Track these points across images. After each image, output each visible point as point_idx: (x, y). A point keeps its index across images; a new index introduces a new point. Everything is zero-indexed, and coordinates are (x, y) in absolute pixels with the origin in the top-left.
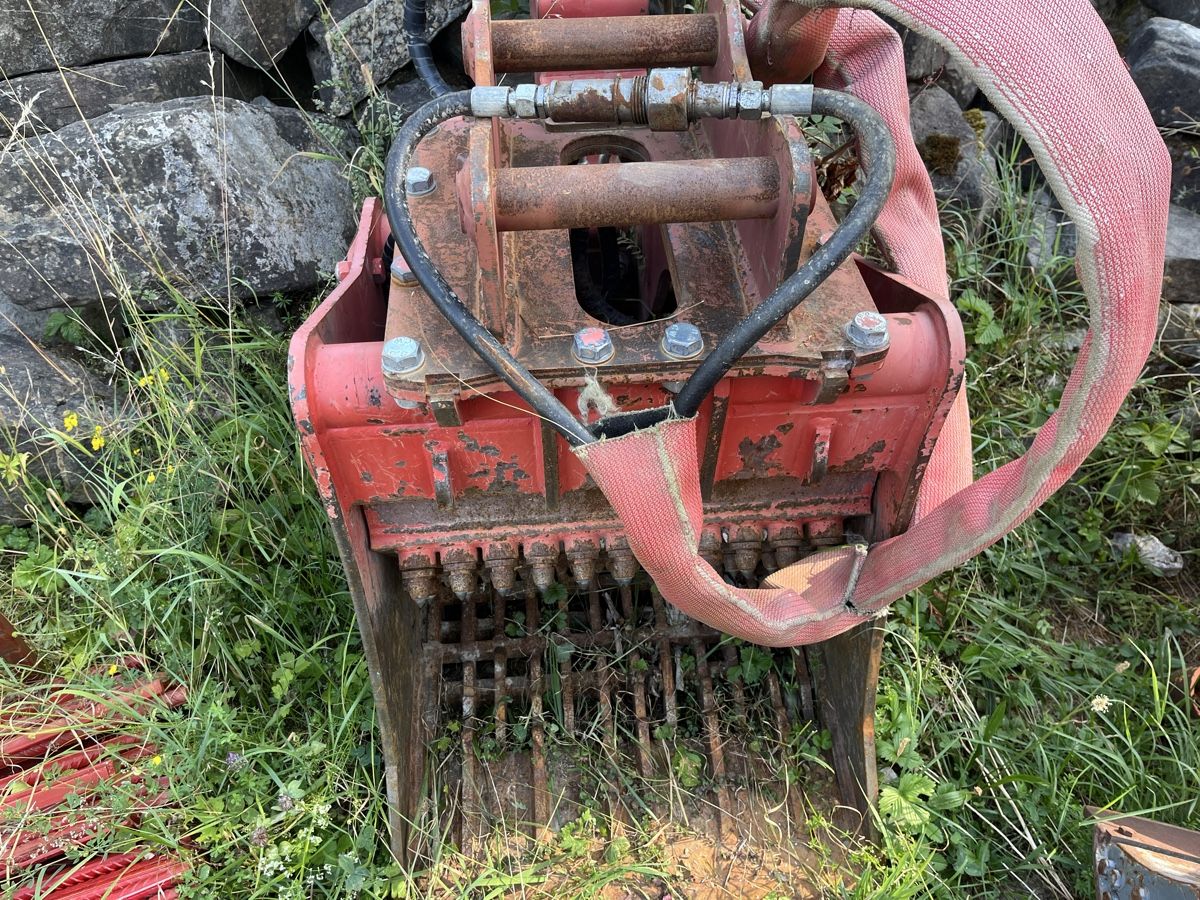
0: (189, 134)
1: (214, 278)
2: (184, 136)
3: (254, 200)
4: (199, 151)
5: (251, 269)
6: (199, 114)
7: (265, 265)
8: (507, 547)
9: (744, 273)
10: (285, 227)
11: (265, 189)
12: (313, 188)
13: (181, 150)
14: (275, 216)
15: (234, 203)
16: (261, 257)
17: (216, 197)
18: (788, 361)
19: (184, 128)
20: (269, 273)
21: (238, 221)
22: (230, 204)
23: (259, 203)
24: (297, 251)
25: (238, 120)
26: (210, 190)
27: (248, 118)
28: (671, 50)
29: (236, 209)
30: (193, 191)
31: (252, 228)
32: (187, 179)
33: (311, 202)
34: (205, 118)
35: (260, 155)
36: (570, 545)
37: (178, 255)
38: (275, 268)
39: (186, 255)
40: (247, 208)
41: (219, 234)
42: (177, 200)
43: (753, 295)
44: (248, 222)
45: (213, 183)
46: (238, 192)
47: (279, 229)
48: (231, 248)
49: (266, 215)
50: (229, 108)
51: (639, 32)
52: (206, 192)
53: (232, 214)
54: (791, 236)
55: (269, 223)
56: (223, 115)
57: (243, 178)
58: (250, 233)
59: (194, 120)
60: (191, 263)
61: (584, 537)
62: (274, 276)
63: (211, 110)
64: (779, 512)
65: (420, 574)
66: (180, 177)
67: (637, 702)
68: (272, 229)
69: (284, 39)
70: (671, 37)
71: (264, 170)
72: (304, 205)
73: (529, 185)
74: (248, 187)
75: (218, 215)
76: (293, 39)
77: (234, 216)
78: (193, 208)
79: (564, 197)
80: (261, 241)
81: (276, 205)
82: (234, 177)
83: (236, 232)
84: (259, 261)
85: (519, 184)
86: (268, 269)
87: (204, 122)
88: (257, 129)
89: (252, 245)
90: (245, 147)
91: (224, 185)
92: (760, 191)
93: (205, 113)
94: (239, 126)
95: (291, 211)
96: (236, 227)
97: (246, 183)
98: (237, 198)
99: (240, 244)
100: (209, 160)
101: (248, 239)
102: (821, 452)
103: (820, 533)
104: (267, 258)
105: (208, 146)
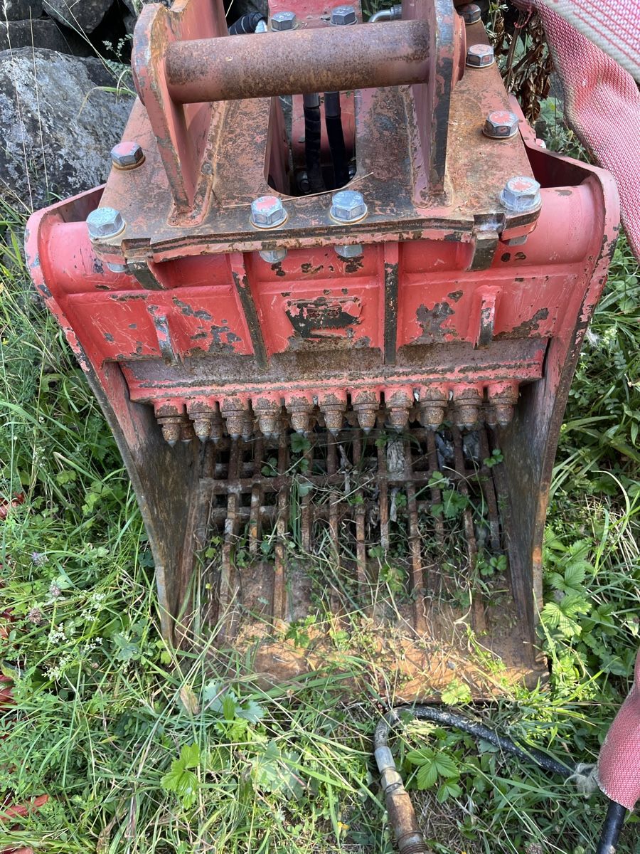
0: (9, 75)
1: (38, 194)
2: (6, 77)
3: (65, 129)
4: (17, 88)
6: (20, 61)
7: (75, 183)
8: (237, 401)
9: (416, 149)
10: (92, 153)
11: (76, 121)
12: (119, 123)
13: (4, 89)
14: (83, 144)
15: (47, 131)
16: (72, 176)
17: (33, 126)
18: (443, 224)
19: (6, 71)
20: (79, 189)
21: (51, 146)
22: (44, 132)
23: (70, 132)
24: (103, 172)
25: (54, 67)
26: (27, 121)
27: (63, 66)
29: (49, 136)
30: (16, 122)
31: (63, 152)
32: (10, 113)
33: (117, 134)
34: (25, 63)
35: (72, 94)
36: (288, 401)
37: (9, 175)
39: (15, 175)
40: (59, 136)
41: (38, 157)
42: (4, 130)
43: (419, 167)
44: (60, 147)
45: (29, 115)
46: (51, 123)
47: (87, 154)
48: (48, 169)
49: (75, 142)
50: (47, 57)
52: (25, 122)
53: (46, 140)
54: (438, 94)
55: (78, 149)
56: (40, 61)
57: (56, 112)
58: (61, 156)
59: (15, 64)
60: (20, 182)
61: (298, 395)
63: (30, 58)
64: (462, 375)
65: (170, 420)
66: (5, 111)
67: (358, 528)
68: (81, 154)
69: (101, 6)
71: (75, 106)
72: (111, 136)
73: (195, 54)
74: (60, 119)
75: (35, 141)
76: (109, 6)
77: (48, 142)
78: (16, 137)
79: (227, 64)
80: (71, 162)
81: (84, 135)
82: (48, 111)
83: (50, 155)
84: (71, 180)
85: (186, 53)
86: (78, 186)
87: (24, 66)
88: (71, 73)
89: (63, 166)
90: (59, 87)
91: (39, 117)
92: (410, 51)
93: (25, 60)
94: (54, 71)
95: (97, 140)
96: (50, 151)
97: (58, 115)
98: (49, 127)
99: (54, 165)
100: (27, 97)
101: (60, 160)
102: (488, 317)
103: (497, 394)
104: (76, 177)
105: (26, 85)
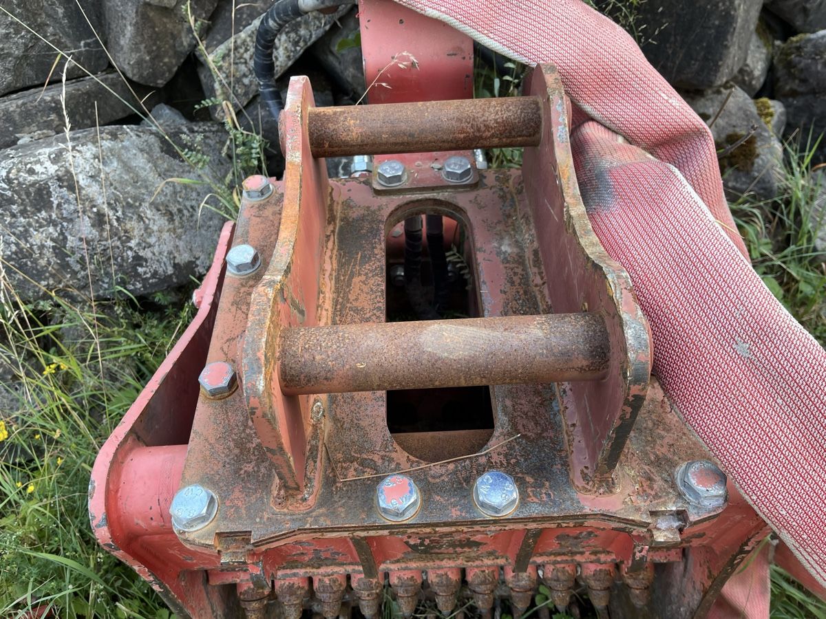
0: (72, 169)
1: (103, 282)
2: (68, 172)
3: (135, 217)
4: (82, 183)
5: (134, 276)
6: (83, 149)
7: (145, 273)
10: (165, 235)
11: (147, 204)
12: (194, 194)
13: (65, 184)
14: (155, 228)
15: (115, 224)
16: (141, 266)
17: (99, 220)
18: (612, 519)
19: (67, 164)
20: (150, 278)
21: (120, 238)
22: (111, 226)
23: (140, 218)
24: (176, 255)
25: (123, 147)
26: (92, 216)
27: (132, 143)
28: (493, 136)
29: (117, 229)
30: (78, 217)
31: (132, 244)
32: (72, 207)
33: (192, 207)
34: (89, 150)
35: (143, 174)
37: (70, 267)
38: (155, 274)
39: (77, 267)
40: (128, 226)
41: (104, 250)
42: (65, 224)
43: (574, 425)
44: (129, 239)
45: (95, 210)
46: (120, 214)
47: (159, 239)
48: (116, 259)
49: (147, 228)
50: (114, 136)
51: (459, 120)
52: (89, 217)
53: (114, 233)
54: (621, 418)
55: (150, 235)
56: (107, 144)
57: (125, 199)
58: (131, 248)
59: (78, 155)
60: (83, 273)
61: (406, 575)
62: (154, 280)
63: (95, 142)
65: (255, 605)
66: (66, 206)
68: (152, 240)
69: (174, 61)
70: (492, 124)
71: (146, 187)
72: (185, 212)
73: (318, 357)
74: (129, 205)
75: (101, 236)
76: (182, 60)
77: (116, 236)
78: (79, 231)
79: (358, 371)
80: (141, 253)
81: (156, 218)
82: (116, 200)
83: (118, 248)
84: (140, 270)
85: (306, 356)
86: (148, 275)
87: (88, 155)
88: (142, 150)
89: (133, 257)
90: (127, 168)
91: (106, 209)
92: (585, 363)
93: (90, 146)
94: (123, 151)
95: (171, 220)
96: (118, 243)
97: (128, 203)
98: (118, 219)
99: (122, 257)
100: (93, 190)
101: (130, 253)
102: (640, 552)
104: (147, 267)
105: (91, 177)
